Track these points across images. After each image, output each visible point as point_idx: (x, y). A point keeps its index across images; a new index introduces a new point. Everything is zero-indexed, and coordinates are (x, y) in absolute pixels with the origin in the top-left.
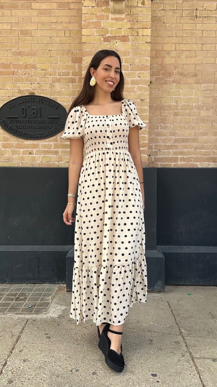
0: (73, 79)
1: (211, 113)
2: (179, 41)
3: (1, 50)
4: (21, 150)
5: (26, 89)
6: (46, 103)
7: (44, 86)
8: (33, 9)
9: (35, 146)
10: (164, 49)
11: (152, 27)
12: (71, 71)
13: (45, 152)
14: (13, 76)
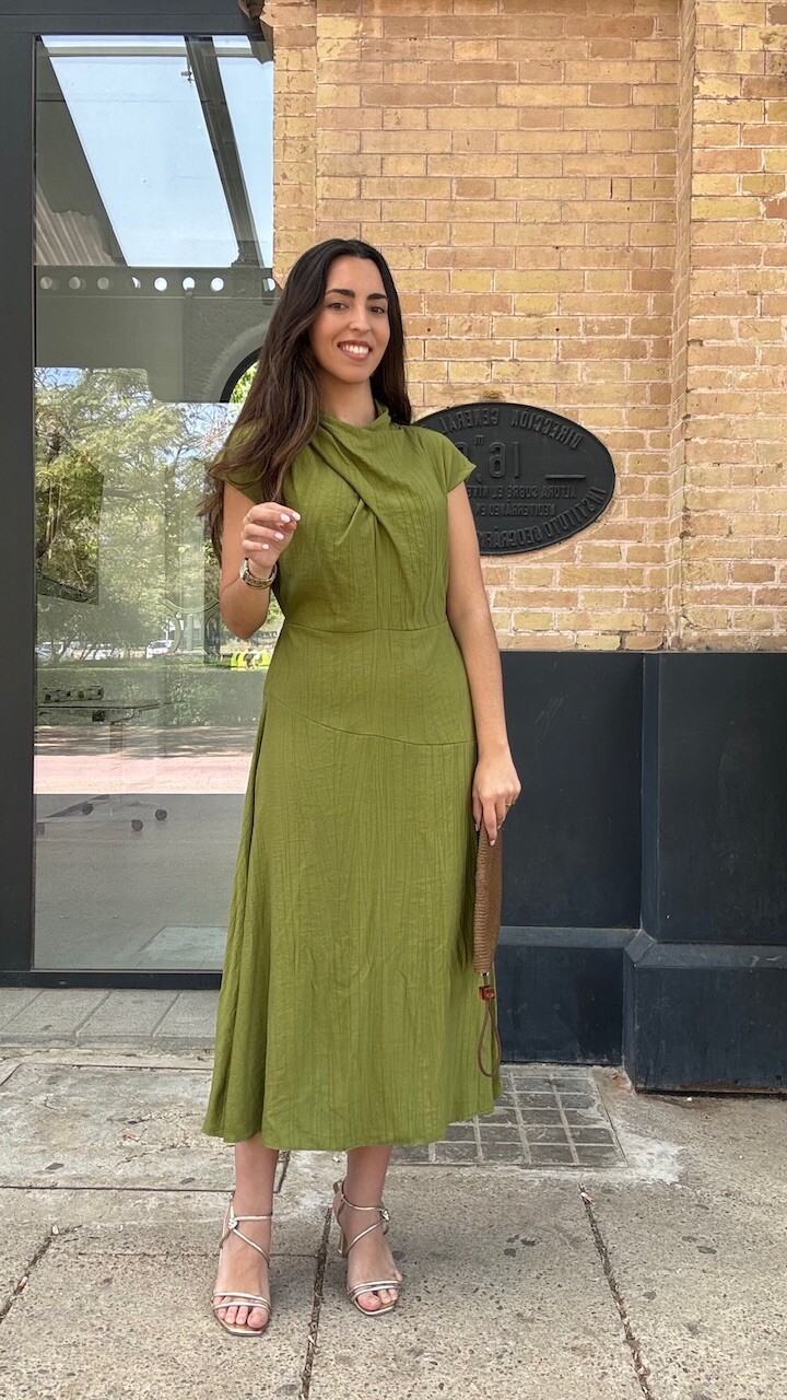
0: (635, 344)
3: (390, 248)
5: (470, 380)
6: (540, 429)
7: (532, 371)
8: (505, 106)
9: (496, 577)
12: (631, 318)
13: (529, 598)
14: (427, 337)
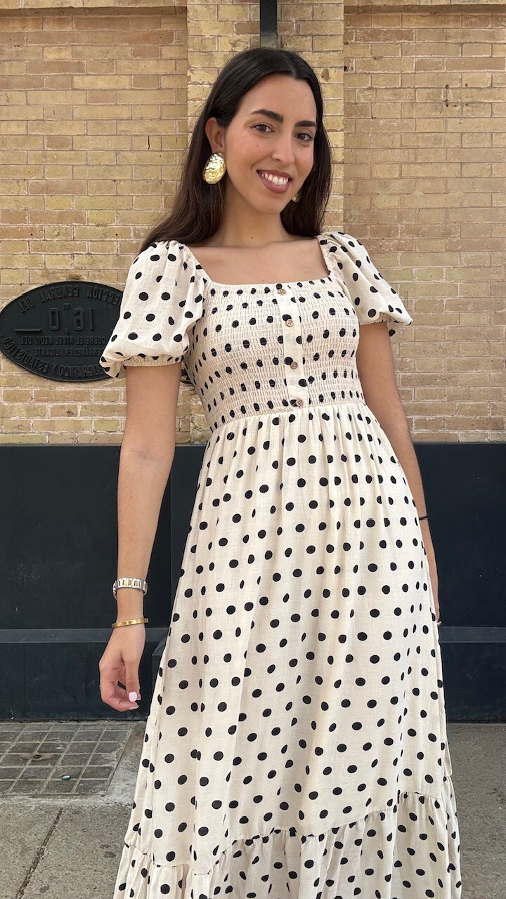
1: (484, 318)
2: (409, 158)
3: (3, 181)
4: (49, 406)
5: (61, 267)
6: (106, 299)
7: (101, 261)
8: (78, 89)
9: (81, 397)
10: (375, 175)
11: (346, 128)
13: (104, 410)
14: (30, 239)
